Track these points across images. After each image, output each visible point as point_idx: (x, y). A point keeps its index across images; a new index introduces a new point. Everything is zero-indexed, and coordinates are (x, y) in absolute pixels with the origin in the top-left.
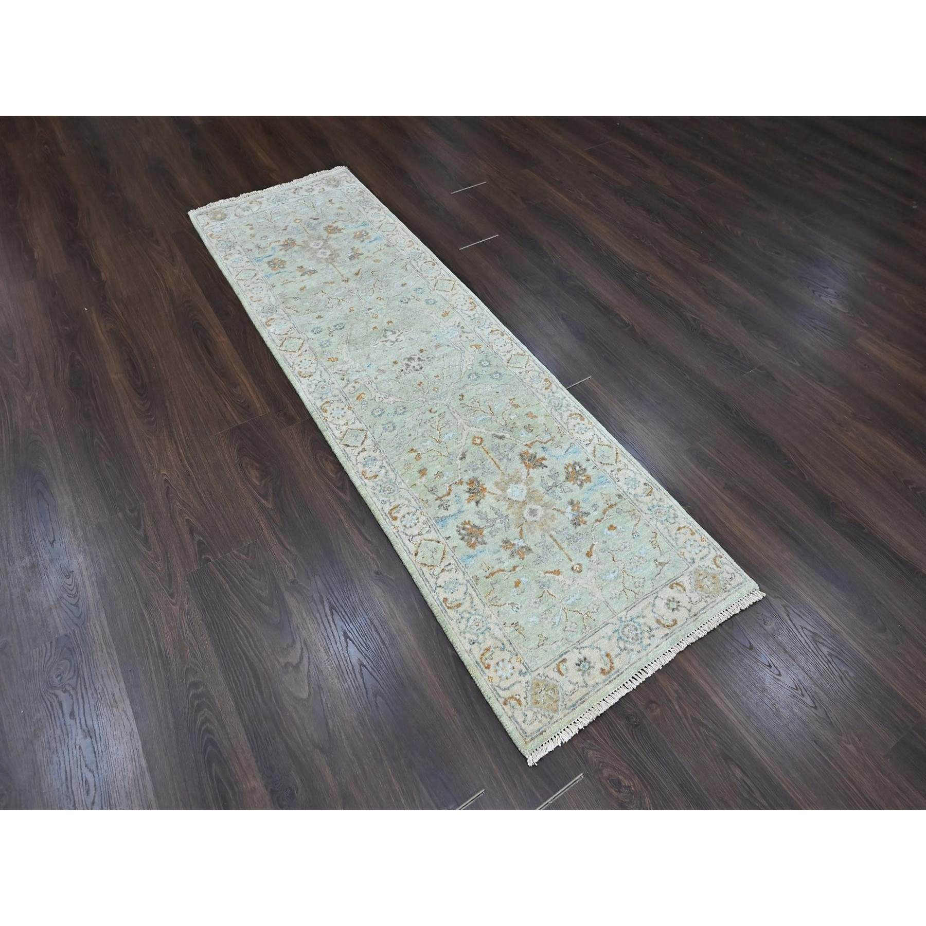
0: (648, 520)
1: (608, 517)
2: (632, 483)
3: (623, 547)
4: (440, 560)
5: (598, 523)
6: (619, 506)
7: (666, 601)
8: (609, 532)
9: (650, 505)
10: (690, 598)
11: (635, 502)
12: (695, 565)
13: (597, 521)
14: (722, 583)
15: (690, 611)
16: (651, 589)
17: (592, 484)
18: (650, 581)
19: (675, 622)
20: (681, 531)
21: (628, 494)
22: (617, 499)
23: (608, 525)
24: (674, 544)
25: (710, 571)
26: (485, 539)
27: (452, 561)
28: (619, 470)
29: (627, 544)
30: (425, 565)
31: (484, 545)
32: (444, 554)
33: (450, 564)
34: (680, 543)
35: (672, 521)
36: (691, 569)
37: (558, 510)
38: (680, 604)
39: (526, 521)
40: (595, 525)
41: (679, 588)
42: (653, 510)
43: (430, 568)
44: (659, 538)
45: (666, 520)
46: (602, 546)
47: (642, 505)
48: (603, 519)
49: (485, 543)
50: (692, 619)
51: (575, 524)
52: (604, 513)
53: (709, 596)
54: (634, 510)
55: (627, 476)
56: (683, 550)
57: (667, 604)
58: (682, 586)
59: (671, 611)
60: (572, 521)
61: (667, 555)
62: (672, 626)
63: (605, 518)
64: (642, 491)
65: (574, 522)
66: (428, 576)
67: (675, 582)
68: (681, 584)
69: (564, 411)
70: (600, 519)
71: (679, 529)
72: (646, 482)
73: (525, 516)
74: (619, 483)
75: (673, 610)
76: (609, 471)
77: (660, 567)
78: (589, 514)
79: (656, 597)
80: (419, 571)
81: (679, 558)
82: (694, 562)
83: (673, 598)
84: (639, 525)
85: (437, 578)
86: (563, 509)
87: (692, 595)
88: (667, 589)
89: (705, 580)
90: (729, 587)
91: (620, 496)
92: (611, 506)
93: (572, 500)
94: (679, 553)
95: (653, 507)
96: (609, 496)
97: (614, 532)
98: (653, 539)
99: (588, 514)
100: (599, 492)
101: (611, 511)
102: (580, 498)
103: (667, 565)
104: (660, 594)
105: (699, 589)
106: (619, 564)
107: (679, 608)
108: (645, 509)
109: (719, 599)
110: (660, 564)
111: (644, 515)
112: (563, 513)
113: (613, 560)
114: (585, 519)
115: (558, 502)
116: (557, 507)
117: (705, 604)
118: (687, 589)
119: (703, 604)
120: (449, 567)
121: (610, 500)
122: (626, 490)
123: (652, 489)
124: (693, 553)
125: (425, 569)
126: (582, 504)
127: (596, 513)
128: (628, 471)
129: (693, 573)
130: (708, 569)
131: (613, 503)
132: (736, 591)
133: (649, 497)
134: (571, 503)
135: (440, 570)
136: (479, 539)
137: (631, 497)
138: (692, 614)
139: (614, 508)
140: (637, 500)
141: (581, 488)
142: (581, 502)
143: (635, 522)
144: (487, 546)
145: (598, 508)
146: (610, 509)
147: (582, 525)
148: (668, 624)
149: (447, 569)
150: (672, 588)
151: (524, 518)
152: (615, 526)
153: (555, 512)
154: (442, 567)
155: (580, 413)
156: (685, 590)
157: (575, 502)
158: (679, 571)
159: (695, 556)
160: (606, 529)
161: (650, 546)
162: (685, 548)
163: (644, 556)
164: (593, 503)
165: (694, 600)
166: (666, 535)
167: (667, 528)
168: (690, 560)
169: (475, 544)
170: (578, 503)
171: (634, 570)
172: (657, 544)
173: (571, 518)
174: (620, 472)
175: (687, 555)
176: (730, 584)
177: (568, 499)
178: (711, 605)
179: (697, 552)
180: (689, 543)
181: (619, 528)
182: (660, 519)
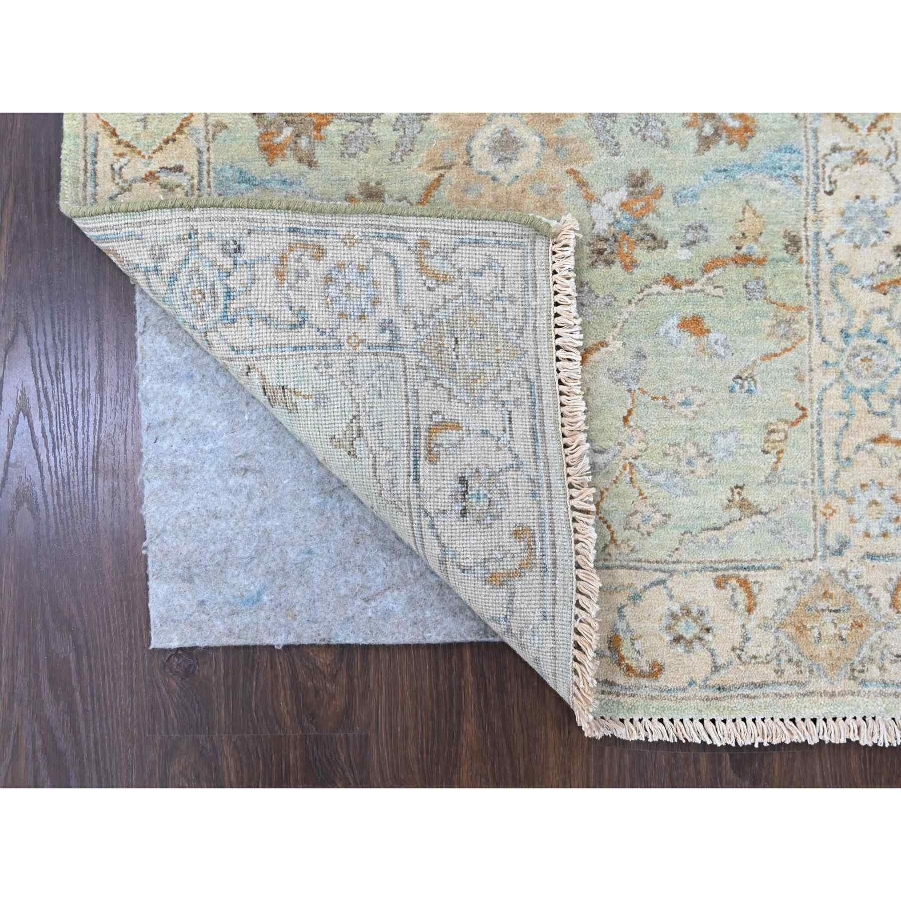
0: (817, 361)
1: (709, 289)
2: (864, 223)
3: (680, 397)
4: (159, 142)
5: (667, 289)
6: (766, 272)
7: (676, 608)
8: (674, 333)
9: (859, 322)
10: (746, 639)
11: (825, 287)
12: (836, 564)
13: (671, 280)
14: (865, 651)
15: (716, 668)
16: (661, 555)
17: (745, 157)
18: (676, 533)
19: (656, 670)
20: (881, 448)
21: (822, 249)
22: (776, 247)
23: (689, 310)
24: (828, 474)
25: (861, 598)
26: (320, 154)
27: (191, 167)
28: (861, 157)
29: (698, 398)
30: (114, 133)
31: (304, 168)
32: (180, 130)
33: (179, 169)
34: (848, 480)
35: (880, 405)
36: (817, 566)
37: (582, 184)
38: (709, 637)
39: (468, 164)
40: (655, 289)
41: (741, 596)
42: (855, 342)
43: (121, 149)
44: (801, 437)
45: (866, 394)
46: (624, 361)
47: (836, 307)
48: (690, 283)
49: (311, 164)
50: (704, 693)
51: (600, 252)
52: (706, 269)
53: (798, 664)
54: (800, 308)
55: (866, 194)
56: (839, 503)
57: (674, 616)
58: (750, 595)
59: (668, 638)
60: (600, 238)
61: (782, 492)
62: (642, 675)
63: (697, 286)
64: (872, 267)
65: (601, 245)
66: (103, 166)
67: (742, 573)
68: (755, 589)
70: (681, 278)
71: (882, 439)
73: (476, 145)
74: (825, 202)
75: (678, 639)
76: (825, 144)
77: (736, 513)
78: (663, 244)
79: (663, 582)
80: (91, 141)
81: (810, 516)
82: (839, 552)
83: (702, 614)
84: (777, 363)
85: (123, 190)
86: (597, 188)
87: (757, 635)
88: (706, 581)
89: (828, 617)
90: (873, 672)
91: (793, 243)
92: (745, 260)
93: (646, 173)
94: (821, 506)
95: (864, 333)
96: (764, 224)
97: (688, 341)
98: (782, 426)
99: (657, 242)
100: (745, 194)
101: (733, 275)
102: (672, 183)
103: (759, 518)
104: (676, 584)
105: (791, 630)
106: (631, 439)
107: (697, 645)
108: (833, 325)
109: (822, 684)
110: (745, 505)
111: (816, 339)
112: (590, 199)
113: (625, 419)
114: (640, 254)
115: (602, 156)
116: (585, 171)
117: (773, 676)
118: (757, 611)
119: (767, 672)
120: (174, 178)
121: (756, 240)
122: (825, 235)
124: (861, 527)
125: (106, 143)
126: (665, 205)
127: (685, 254)
128: (886, 177)
129: (810, 579)
130: (861, 593)
131: (757, 251)
132: (882, 694)
133: (877, 296)
134: (637, 182)
135: (143, 171)
136: (304, 142)
137: (826, 265)
138: (716, 680)
139: (747, 273)
140: (834, 285)
141: (698, 152)
142: (668, 195)
143: (771, 346)
144: (313, 175)
145: (703, 245)
146: (732, 266)
147: (617, 268)
148: (634, 664)
149: (164, 178)
150: (720, 583)
151: (468, 150)
152: (708, 323)
153: (569, 184)
154: (154, 167)
156: (750, 610)
157: (650, 186)
158: (778, 553)
159: (856, 540)
160: (675, 321)
161: (755, 438)
162: (850, 501)
163: (717, 456)
164: (698, 217)
165: (751, 649)
166: (829, 435)
167: (849, 415)
168: (832, 541)
169: (282, 147)
170: (658, 193)
171: (660, 479)
172: (781, 446)
173: (602, 226)
174: (858, 167)
175: (838, 526)
176: (882, 668)
177: (637, 165)
178: (785, 689)
179: (875, 530)
180: (873, 493)
181: (712, 336)
182: (850, 377)
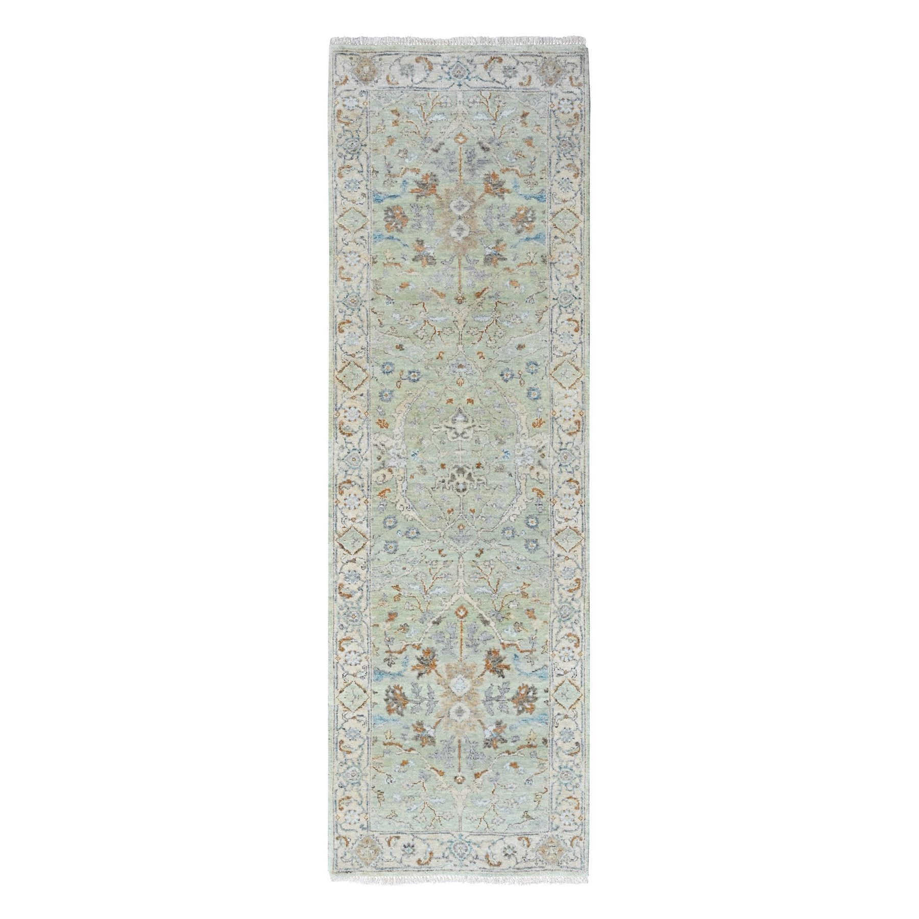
0: (551, 775)
1: (519, 754)
2: (567, 735)
3: (510, 786)
4: (357, 708)
5: (507, 754)
6: (537, 750)
7: (506, 846)
8: (508, 768)
9: (564, 764)
10: (527, 855)
11: (554, 754)
12: (555, 833)
13: (508, 752)
14: (562, 858)
15: (517, 863)
16: (503, 831)
17: (531, 716)
18: (507, 825)
19: (499, 864)
20: (570, 800)
21: (554, 743)
22: (540, 742)
23: (513, 761)
24: (554, 807)
25: (562, 843)
26: (405, 712)
27: (366, 715)
28: (566, 717)
29: (515, 786)
30: (343, 705)
31: (400, 716)
32: (363, 704)
33: (362, 716)
34: (559, 809)
35: (570, 788)
36: (549, 834)
37: (482, 724)
38: (516, 854)
39: (449, 716)
40: (503, 754)
41: (526, 843)
42: (563, 770)
43: (346, 709)
44: (546, 796)
45: (566, 785)
46: (493, 775)
47: (557, 760)
48: (514, 753)
49: (402, 715)
50: (513, 870)
51: (487, 744)
52: (519, 749)
53: (542, 861)
54: (547, 760)
55: (567, 727)
56: (556, 816)
57: (505, 848)
58: (529, 842)
59: (503, 854)
60: (487, 740)
61: (539, 813)
62: (495, 865)
63: (516, 754)
64: (568, 749)
65: (487, 742)
66: (340, 715)
67: (526, 836)
68: (530, 841)
69: (566, 626)
70: (511, 751)
71: (570, 797)
72: (580, 742)
73: (451, 711)
74: (555, 729)
75: (506, 855)
76: (556, 713)
77: (525, 819)
78: (506, 741)
79: (502, 839)
80: (336, 707)
81: (547, 820)
82: (556, 830)
83: (513, 848)
84: (539, 776)
85: (346, 721)
86: (487, 726)
87: (530, 854)
88: (515, 839)
89: (551, 848)
90: (564, 864)
91: (545, 741)
92: (531, 746)
93: (501, 721)
94: (551, 817)
95: (566, 767)
96: (536, 736)
97: (513, 769)
98: (540, 794)
99: (504, 741)
100: (531, 728)
101: (526, 751)
102: (509, 724)
103: (532, 820)
104: (507, 840)
105: (541, 852)
106: (494, 798)
107: (512, 856)
108: (556, 765)
109: (549, 867)
110: (528, 817)
111: (551, 769)
112: (484, 728)
113: (493, 792)
114: (499, 744)
115: (488, 716)
116: (483, 721)
117: (534, 865)
118: (530, 847)
119: (533, 864)
120: (361, 718)
121: (534, 741)
122: (555, 739)
123: (579, 751)
124: (563, 822)
125: (341, 708)
126: (507, 730)
127: (512, 744)
128: (574, 722)
129: (547, 838)
130: (562, 842)
131: (534, 743)
132: (567, 871)
133: (569, 756)
134: (499, 724)
135: (352, 716)
136: (400, 708)
137: (555, 747)
138: (517, 866)
139: (532, 749)
140: (557, 753)
141: (517, 715)
142: (508, 727)
143: (537, 771)
144: (402, 718)
145: (518, 742)
146: (526, 748)
147: (492, 748)
148: (492, 863)
149: (358, 718)
150: (519, 839)
151: (449, 713)
152: (518, 765)
153: (478, 723)
154: (355, 715)
155: (580, 637)
156: (528, 846)
157: (502, 725)
158: (538, 830)
159: (562, 826)
160: (509, 764)
161: (532, 798)
162: (560, 815)
163: (520, 803)
164: (517, 734)
165: (528, 857)
166: (554, 797)
167: (560, 791)
168: (554, 827)
169: (393, 710)
170: (505, 727)
171: (503, 809)
172: (539, 800)
173: (488, 736)
174: (565, 720)
175: (556, 822)
176: (567, 863)
177: (499, 718)
178: (538, 869)
179: (567, 824)
180: (567, 813)
181: (520, 768)
182: (561, 780)
